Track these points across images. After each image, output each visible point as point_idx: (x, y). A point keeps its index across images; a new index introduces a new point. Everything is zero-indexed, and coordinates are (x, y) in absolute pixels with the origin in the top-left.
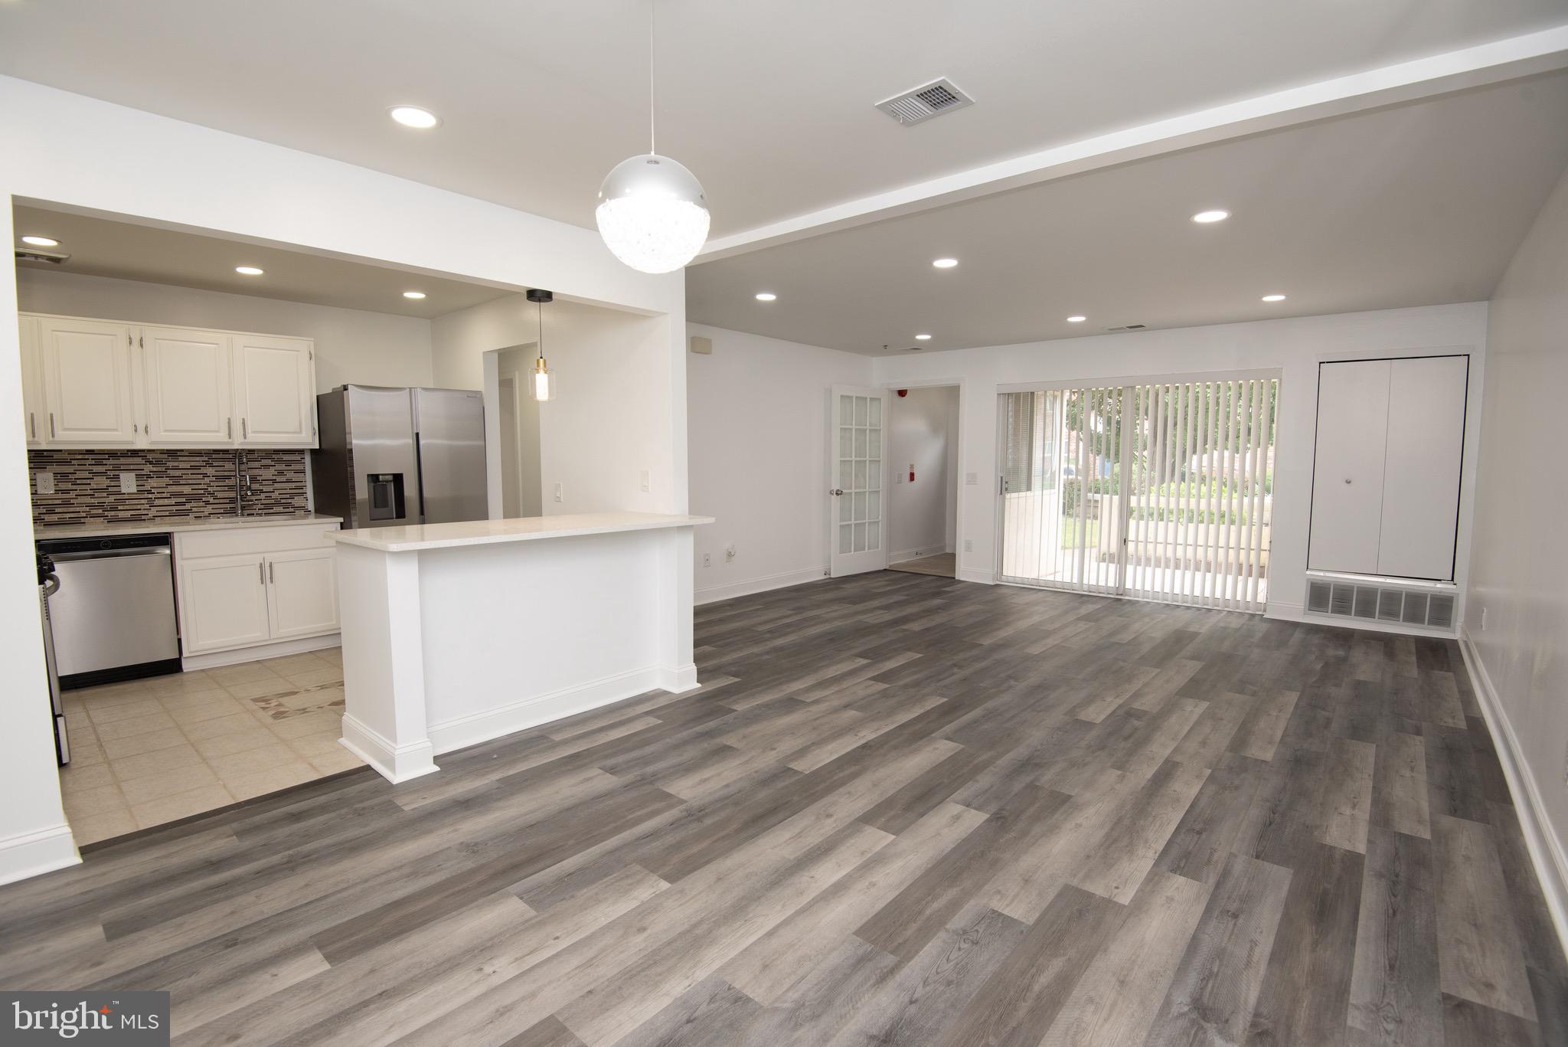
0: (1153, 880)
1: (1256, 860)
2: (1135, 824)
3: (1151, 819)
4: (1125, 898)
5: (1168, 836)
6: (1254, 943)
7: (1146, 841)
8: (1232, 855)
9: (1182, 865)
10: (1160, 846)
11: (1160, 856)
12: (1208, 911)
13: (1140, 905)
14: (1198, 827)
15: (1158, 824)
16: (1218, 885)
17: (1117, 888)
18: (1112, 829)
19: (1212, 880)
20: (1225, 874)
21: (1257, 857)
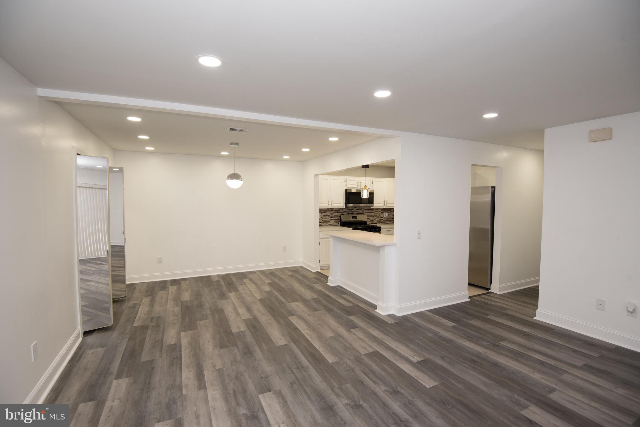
0: (179, 340)
1: (153, 359)
2: (195, 351)
3: (191, 355)
4: (183, 334)
5: (182, 352)
6: (150, 339)
7: (188, 348)
8: (161, 357)
9: (174, 347)
10: (183, 349)
11: (181, 346)
12: (162, 340)
13: (179, 334)
14: (175, 360)
15: (188, 355)
16: (162, 347)
17: (186, 334)
18: (199, 346)
19: (164, 347)
20: (161, 351)
21: (153, 360)
